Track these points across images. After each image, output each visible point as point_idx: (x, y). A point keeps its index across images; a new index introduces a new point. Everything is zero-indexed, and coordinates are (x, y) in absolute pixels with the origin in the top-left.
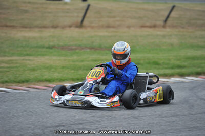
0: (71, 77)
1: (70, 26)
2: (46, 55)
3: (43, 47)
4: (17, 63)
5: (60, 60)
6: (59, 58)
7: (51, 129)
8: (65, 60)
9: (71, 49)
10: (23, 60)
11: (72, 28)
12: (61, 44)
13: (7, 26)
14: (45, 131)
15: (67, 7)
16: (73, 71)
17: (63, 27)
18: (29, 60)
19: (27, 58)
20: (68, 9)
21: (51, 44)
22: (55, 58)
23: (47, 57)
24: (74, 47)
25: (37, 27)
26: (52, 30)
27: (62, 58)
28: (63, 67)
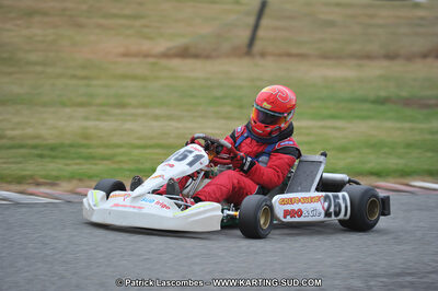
0: (426, 167)
1: (425, 56)
2: (369, 118)
3: (364, 100)
4: (308, 135)
5: (399, 129)
6: (399, 125)
7: (385, 280)
8: (412, 129)
9: (427, 106)
10: (323, 127)
11: (429, 61)
12: (404, 94)
13: (289, 55)
14: (372, 283)
15: (421, 13)
16: (429, 154)
17: (410, 58)
18: (335, 128)
19: (329, 123)
20: (422, 18)
21: (383, 94)
22: (389, 124)
23: (372, 123)
24: (433, 102)
25: (354, 56)
26: (385, 63)
27: (407, 125)
28: (409, 146)
